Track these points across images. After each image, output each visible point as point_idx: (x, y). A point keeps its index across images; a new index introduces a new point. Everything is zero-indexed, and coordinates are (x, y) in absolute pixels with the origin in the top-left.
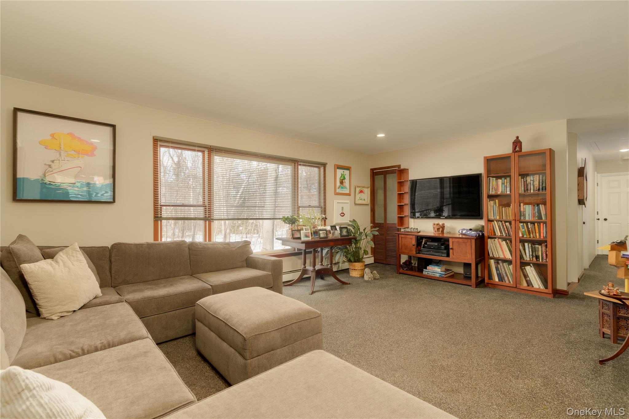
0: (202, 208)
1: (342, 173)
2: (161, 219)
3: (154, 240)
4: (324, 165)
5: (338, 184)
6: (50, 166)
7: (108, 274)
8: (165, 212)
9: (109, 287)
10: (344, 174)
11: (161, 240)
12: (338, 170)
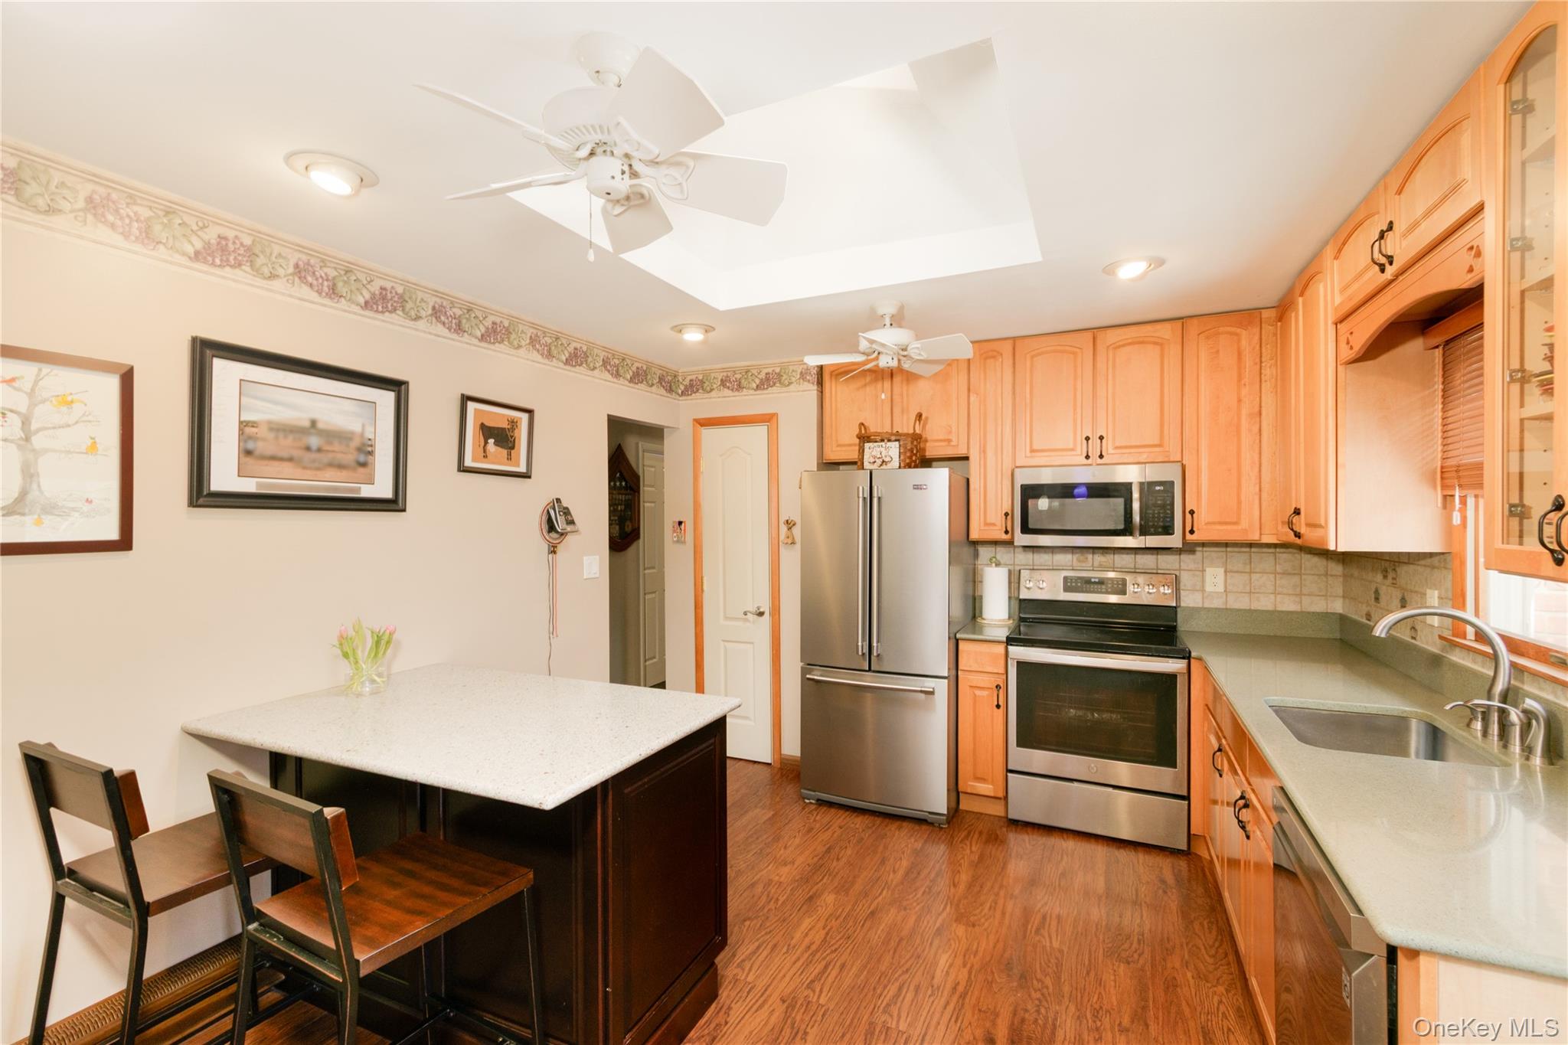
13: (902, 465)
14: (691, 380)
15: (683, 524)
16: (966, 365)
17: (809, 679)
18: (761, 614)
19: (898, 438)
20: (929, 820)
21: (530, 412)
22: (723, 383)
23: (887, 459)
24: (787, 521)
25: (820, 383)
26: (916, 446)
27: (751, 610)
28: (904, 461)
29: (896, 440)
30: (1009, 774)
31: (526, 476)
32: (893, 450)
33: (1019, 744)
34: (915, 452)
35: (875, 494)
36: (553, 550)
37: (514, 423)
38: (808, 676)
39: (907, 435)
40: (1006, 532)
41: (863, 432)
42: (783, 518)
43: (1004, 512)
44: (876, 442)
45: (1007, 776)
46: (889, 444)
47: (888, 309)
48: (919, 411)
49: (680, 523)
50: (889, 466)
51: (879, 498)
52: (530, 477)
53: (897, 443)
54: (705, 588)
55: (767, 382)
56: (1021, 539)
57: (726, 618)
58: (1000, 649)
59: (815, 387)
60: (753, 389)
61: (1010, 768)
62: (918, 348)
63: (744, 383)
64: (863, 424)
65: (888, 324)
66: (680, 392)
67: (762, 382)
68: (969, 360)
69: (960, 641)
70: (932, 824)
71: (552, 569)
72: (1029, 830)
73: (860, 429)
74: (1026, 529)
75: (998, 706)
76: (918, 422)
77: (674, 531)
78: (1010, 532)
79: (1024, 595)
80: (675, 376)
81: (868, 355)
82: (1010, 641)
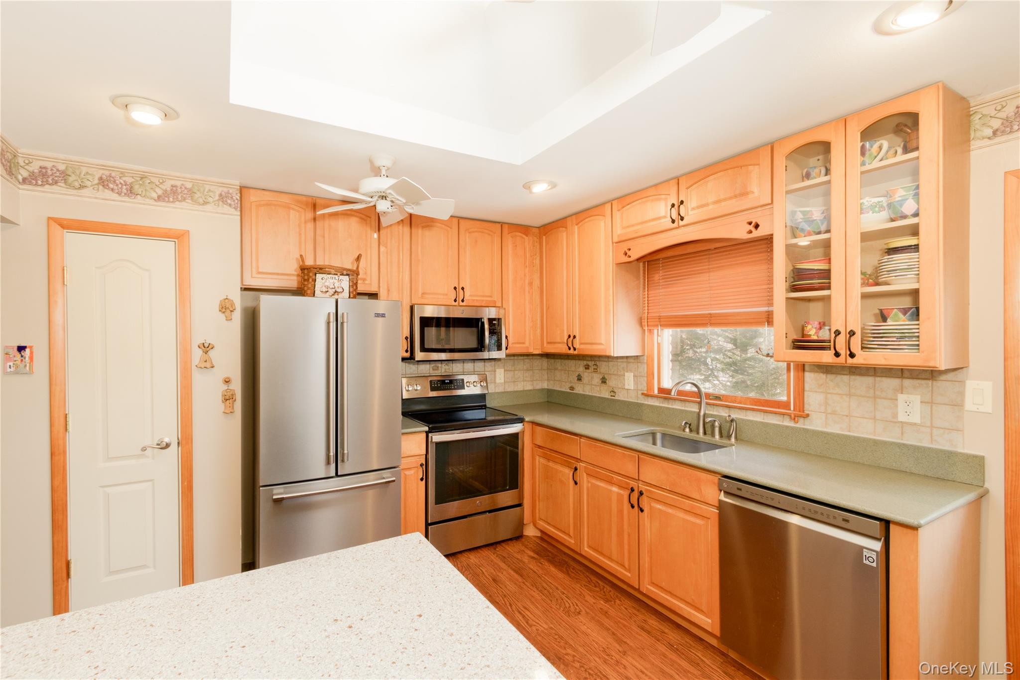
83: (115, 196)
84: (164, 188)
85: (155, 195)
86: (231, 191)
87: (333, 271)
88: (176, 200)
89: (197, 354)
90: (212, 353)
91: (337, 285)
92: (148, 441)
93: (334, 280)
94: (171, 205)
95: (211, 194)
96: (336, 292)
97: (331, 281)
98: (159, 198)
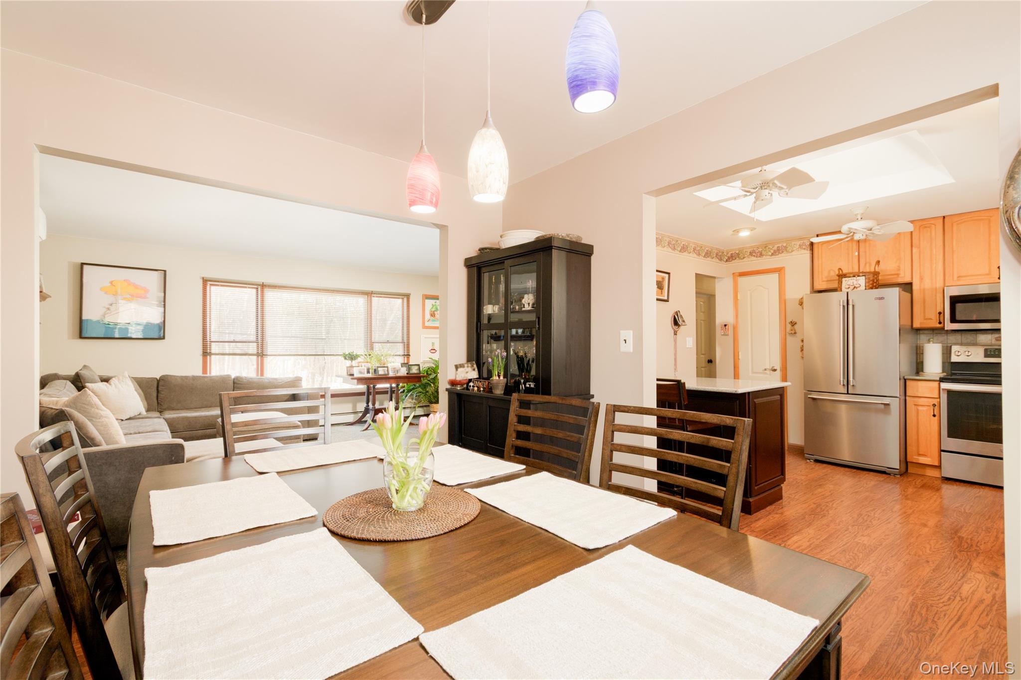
0: (255, 344)
1: (434, 304)
2: (210, 354)
3: (203, 373)
4: (408, 296)
5: (428, 316)
6: (108, 309)
7: (155, 399)
8: (215, 348)
9: (156, 411)
10: (435, 305)
11: (210, 373)
12: (427, 301)
13: (867, 288)
14: (731, 254)
15: (727, 326)
16: (909, 236)
17: (809, 398)
18: (775, 370)
19: (864, 274)
20: (887, 472)
21: (669, 274)
22: (751, 254)
23: (857, 286)
24: (791, 322)
25: (812, 250)
26: (876, 278)
27: (768, 368)
28: (868, 286)
29: (863, 276)
30: (942, 453)
31: (667, 301)
32: (862, 281)
33: (949, 436)
34: (875, 281)
35: (850, 303)
36: (675, 333)
37: (663, 278)
38: (809, 396)
39: (870, 273)
40: (940, 323)
41: (841, 272)
42: (789, 320)
43: (938, 312)
44: (850, 277)
45: (941, 454)
46: (858, 278)
47: (859, 211)
48: (877, 260)
49: (725, 325)
50: (858, 289)
51: (853, 306)
52: (668, 301)
53: (864, 277)
54: (740, 357)
55: (778, 252)
56: (949, 326)
57: (753, 372)
58: (936, 384)
59: (809, 252)
60: (770, 255)
61: (942, 449)
62: (879, 229)
63: (764, 253)
64: (840, 269)
65: (860, 219)
66: (725, 260)
67: (775, 252)
68: (912, 232)
69: (907, 381)
70: (889, 474)
71: (675, 341)
72: (958, 483)
73: (839, 272)
74: (953, 320)
75: (934, 416)
76: (877, 266)
77: (722, 330)
78: (943, 323)
79: (954, 359)
80: (723, 253)
81: (848, 234)
82: (942, 380)
83: (755, 258)
84: (774, 249)
85: (770, 254)
86: (805, 241)
87: (852, 275)
88: (779, 253)
89: (789, 326)
90: (796, 326)
91: (855, 283)
92: (768, 367)
93: (853, 281)
94: (777, 256)
95: (795, 246)
96: (855, 287)
97: (851, 281)
98: (772, 254)
